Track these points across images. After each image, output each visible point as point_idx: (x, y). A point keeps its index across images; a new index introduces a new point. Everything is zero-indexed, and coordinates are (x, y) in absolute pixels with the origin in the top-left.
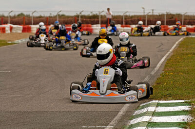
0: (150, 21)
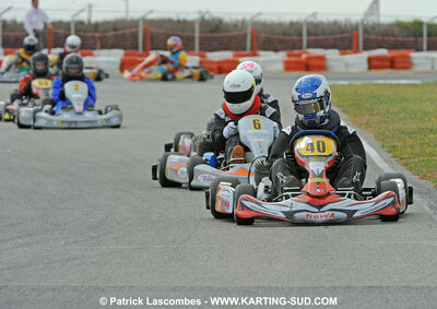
0: (152, 36)
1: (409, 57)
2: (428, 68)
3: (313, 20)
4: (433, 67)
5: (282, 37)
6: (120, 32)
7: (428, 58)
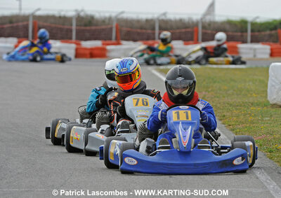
1: (236, 48)
2: (251, 56)
3: (163, 17)
4: (255, 56)
5: (139, 31)
6: (15, 25)
7: (251, 49)
